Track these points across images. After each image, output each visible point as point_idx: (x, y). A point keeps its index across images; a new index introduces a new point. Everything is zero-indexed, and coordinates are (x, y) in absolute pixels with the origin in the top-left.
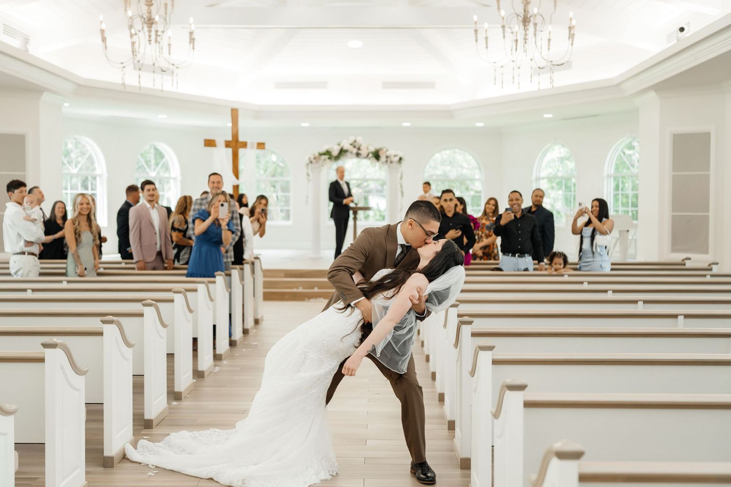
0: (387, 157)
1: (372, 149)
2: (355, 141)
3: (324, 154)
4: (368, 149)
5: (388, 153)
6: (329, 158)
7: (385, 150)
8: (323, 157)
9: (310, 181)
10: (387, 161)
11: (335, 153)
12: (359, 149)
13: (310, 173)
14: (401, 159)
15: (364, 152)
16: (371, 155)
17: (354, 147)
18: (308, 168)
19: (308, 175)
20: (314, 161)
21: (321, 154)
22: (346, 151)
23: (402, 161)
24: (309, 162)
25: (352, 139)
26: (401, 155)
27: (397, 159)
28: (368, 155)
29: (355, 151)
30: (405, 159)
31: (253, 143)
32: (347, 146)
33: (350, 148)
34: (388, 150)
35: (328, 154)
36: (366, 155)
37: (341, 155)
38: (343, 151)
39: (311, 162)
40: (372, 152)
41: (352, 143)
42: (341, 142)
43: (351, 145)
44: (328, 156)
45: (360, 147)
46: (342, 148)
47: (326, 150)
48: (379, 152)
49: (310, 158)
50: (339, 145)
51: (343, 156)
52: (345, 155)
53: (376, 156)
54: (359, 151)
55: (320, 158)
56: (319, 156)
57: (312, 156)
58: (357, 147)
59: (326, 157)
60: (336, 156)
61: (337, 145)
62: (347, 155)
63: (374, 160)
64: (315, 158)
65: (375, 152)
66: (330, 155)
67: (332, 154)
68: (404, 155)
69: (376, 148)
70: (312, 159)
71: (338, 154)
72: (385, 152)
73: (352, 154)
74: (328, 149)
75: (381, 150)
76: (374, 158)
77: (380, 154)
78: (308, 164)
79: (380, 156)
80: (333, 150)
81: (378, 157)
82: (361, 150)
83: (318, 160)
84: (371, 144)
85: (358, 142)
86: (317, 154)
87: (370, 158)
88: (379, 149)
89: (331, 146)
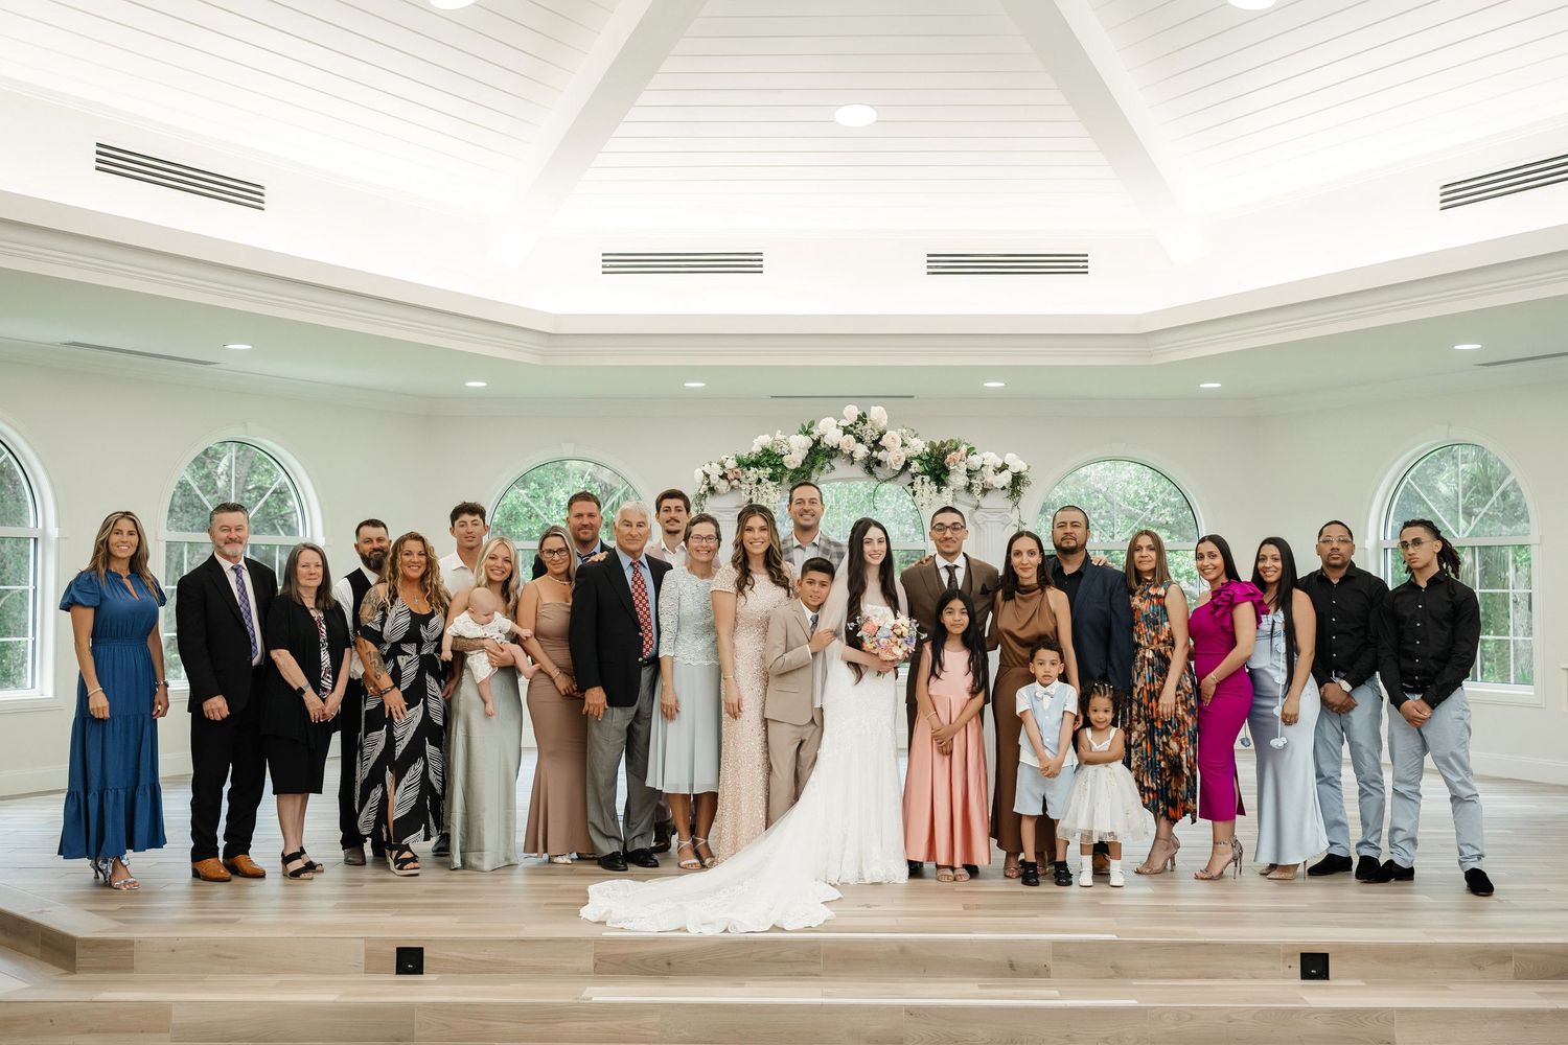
0: (970, 473)
1: (919, 446)
2: (862, 418)
3: (756, 464)
4: (904, 445)
5: (975, 461)
6: (772, 478)
7: (963, 449)
8: (753, 473)
10: (969, 488)
11: (794, 460)
12: (876, 445)
14: (1017, 479)
15: (893, 456)
16: (915, 466)
17: (860, 440)
20: (722, 486)
21: (744, 464)
22: (833, 452)
23: (1024, 490)
24: (705, 487)
25: (851, 412)
26: (1017, 464)
27: (1005, 478)
28: (907, 465)
29: (861, 451)
30: (1030, 476)
32: (832, 434)
33: (847, 443)
34: (973, 448)
35: (767, 461)
36: (899, 468)
37: (812, 467)
38: (820, 454)
39: (712, 490)
40: (919, 458)
41: (851, 426)
42: (812, 424)
43: (846, 431)
44: (769, 470)
45: (881, 435)
46: (817, 443)
47: (760, 449)
48: (945, 455)
49: (707, 476)
50: (808, 433)
51: (822, 468)
52: (827, 467)
53: (936, 470)
54: (875, 453)
55: (742, 478)
56: (737, 470)
57: (716, 471)
58: (867, 439)
59: (762, 471)
60: (796, 471)
61: (801, 433)
62: (833, 468)
63: (926, 484)
64: (724, 477)
65: (930, 455)
66: (776, 465)
67: (782, 464)
68: (1029, 467)
69: (932, 445)
70: (714, 479)
71: (803, 464)
72: (964, 456)
73: (853, 463)
74: (768, 446)
75: (950, 451)
76: (927, 478)
77: (948, 463)
78: (704, 496)
79: (946, 471)
80: (785, 449)
81: (939, 475)
82: (884, 448)
83: (735, 483)
84: (913, 430)
85: (873, 424)
86: (731, 464)
87: (914, 476)
88: (943, 444)
89: (779, 436)
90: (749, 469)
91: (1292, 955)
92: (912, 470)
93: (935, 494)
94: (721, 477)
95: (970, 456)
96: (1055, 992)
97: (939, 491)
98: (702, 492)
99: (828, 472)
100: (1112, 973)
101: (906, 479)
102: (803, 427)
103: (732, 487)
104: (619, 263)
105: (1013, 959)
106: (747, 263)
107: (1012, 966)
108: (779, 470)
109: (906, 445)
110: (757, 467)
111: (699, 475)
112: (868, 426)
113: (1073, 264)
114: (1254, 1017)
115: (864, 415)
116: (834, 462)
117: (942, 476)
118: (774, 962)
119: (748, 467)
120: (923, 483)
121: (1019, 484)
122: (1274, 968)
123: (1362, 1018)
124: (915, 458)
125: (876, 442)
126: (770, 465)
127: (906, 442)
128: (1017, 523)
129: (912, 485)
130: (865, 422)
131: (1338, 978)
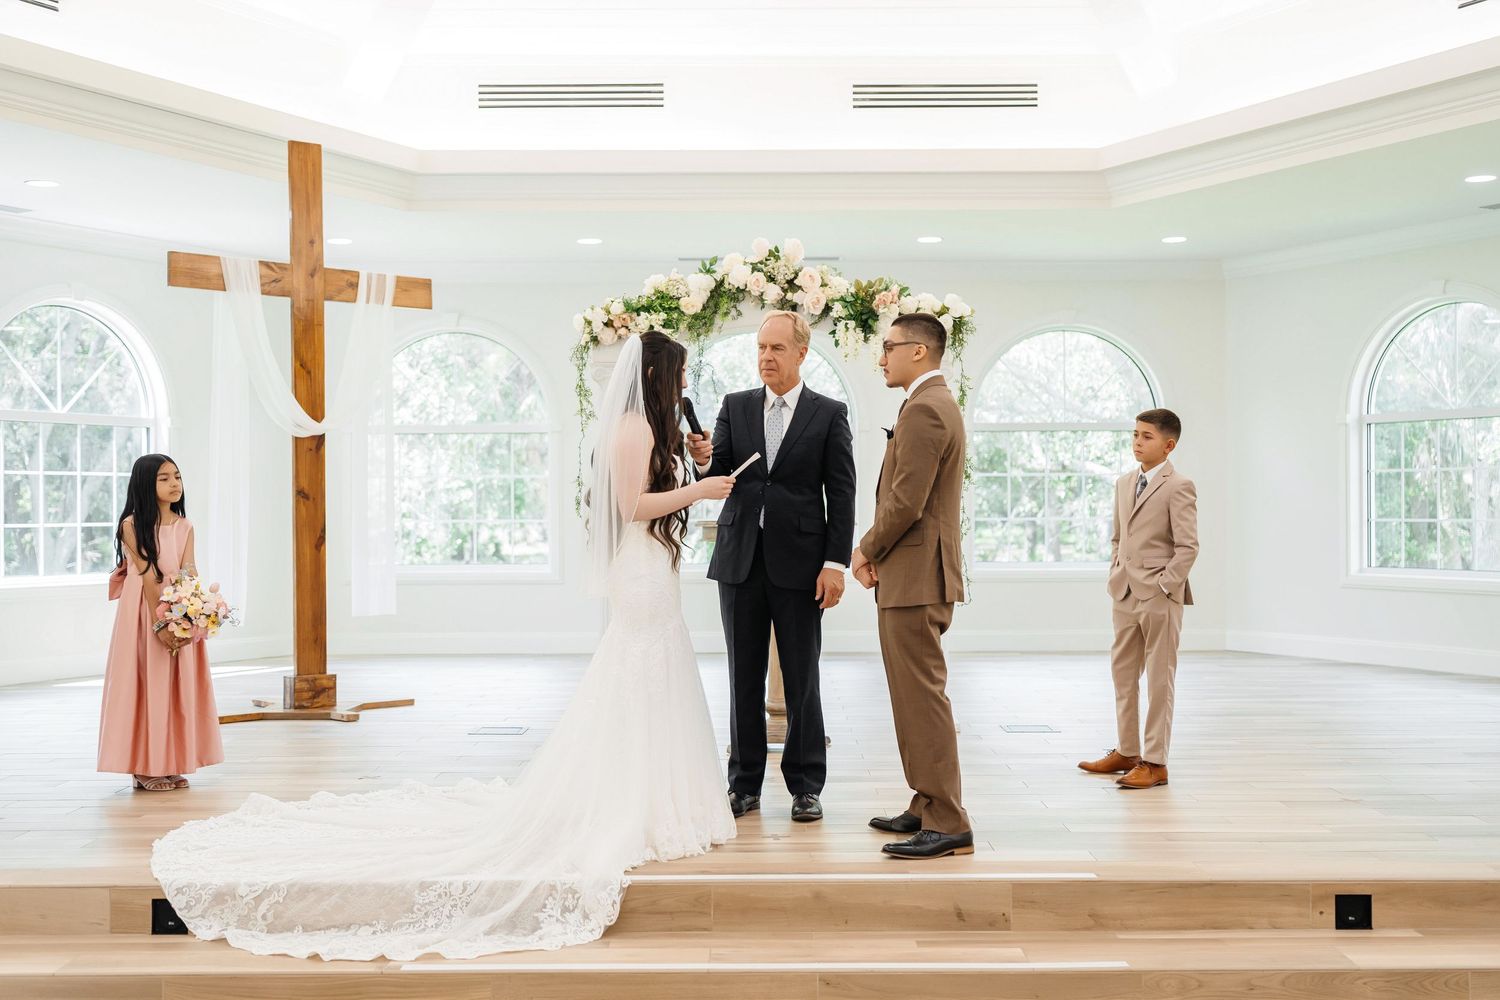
1: (842, 286)
2: (774, 254)
3: (648, 309)
4: (824, 285)
5: (908, 303)
6: (666, 325)
7: (896, 289)
8: (644, 321)
9: (591, 415)
11: (693, 304)
12: (792, 285)
13: (589, 384)
14: (959, 325)
15: (810, 299)
16: (838, 310)
17: (771, 279)
18: (581, 368)
19: (582, 391)
20: (607, 335)
21: (633, 309)
22: (740, 294)
23: (966, 337)
24: (587, 337)
25: (760, 247)
26: (959, 307)
28: (828, 309)
29: (773, 292)
30: (974, 321)
31: (382, 278)
32: (738, 275)
33: (756, 283)
34: (907, 288)
35: (661, 305)
36: (818, 312)
37: (715, 312)
38: (723, 298)
39: (595, 340)
40: (842, 299)
41: (761, 263)
42: (714, 261)
43: (755, 269)
44: (663, 315)
45: (797, 275)
46: (720, 284)
47: (653, 291)
48: (873, 296)
49: (589, 323)
50: (708, 271)
51: (726, 314)
52: (733, 312)
53: (862, 314)
54: (789, 296)
55: (631, 325)
56: (624, 316)
57: (599, 318)
58: (780, 278)
59: (654, 316)
60: (696, 317)
61: (702, 272)
62: (740, 314)
63: (851, 330)
64: (608, 324)
65: (856, 296)
66: (670, 309)
67: (677, 308)
68: (973, 311)
69: (858, 284)
70: (598, 327)
71: (704, 308)
72: (896, 298)
73: (763, 307)
74: (662, 288)
75: (879, 292)
76: (852, 324)
77: (878, 306)
78: (586, 347)
79: (875, 316)
80: (682, 291)
81: (867, 320)
82: (800, 287)
83: (623, 331)
84: (835, 269)
85: (788, 260)
86: (618, 308)
87: (836, 321)
88: (870, 285)
89: (674, 275)
90: (639, 315)
91: (1321, 898)
92: (834, 314)
93: (861, 342)
94: (606, 324)
95: (902, 298)
96: (1017, 951)
97: (866, 340)
98: (583, 343)
99: (734, 318)
100: (1091, 922)
101: (827, 325)
102: (704, 265)
103: (620, 337)
104: (498, 96)
105: (962, 906)
106: (644, 95)
107: (960, 915)
108: (675, 315)
109: (826, 285)
110: (649, 312)
111: (578, 322)
112: (781, 263)
113: (1019, 96)
114: (1283, 983)
115: (777, 250)
116: (741, 307)
117: (870, 322)
118: (649, 913)
119: (638, 311)
120: (847, 329)
121: (961, 332)
122: (1300, 915)
123: (1426, 983)
124: (837, 300)
125: (790, 282)
126: (664, 309)
127: (826, 281)
128: (959, 378)
129: (834, 332)
130: (777, 258)
131: (1383, 927)
